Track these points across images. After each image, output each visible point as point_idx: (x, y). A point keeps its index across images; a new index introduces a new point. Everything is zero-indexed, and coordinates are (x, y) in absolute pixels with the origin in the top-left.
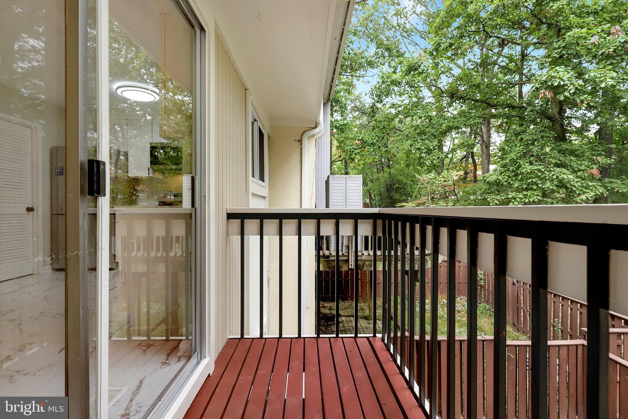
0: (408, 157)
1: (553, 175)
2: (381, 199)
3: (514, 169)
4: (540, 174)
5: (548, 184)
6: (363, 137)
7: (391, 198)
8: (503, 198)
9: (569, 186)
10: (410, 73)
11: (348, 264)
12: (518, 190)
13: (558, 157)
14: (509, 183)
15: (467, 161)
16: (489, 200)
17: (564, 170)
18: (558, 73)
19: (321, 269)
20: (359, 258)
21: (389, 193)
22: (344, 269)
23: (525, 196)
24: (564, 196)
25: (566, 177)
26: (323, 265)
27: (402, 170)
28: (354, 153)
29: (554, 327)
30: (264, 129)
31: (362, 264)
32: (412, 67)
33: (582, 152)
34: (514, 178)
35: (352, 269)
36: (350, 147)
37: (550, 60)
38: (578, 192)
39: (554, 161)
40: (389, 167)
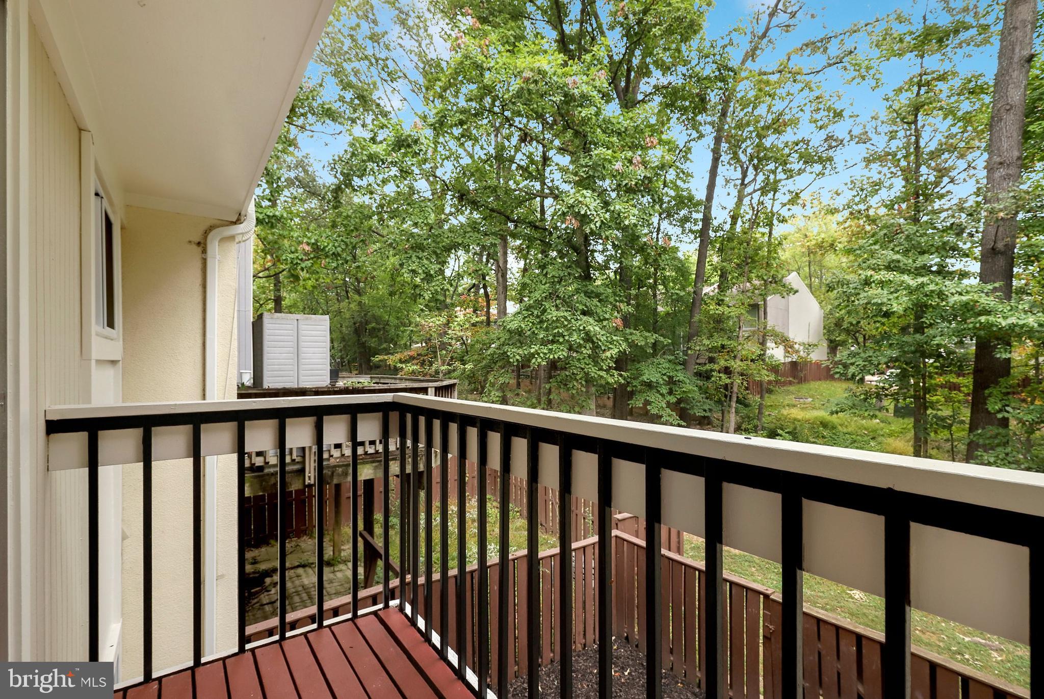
0: (393, 279)
1: (580, 325)
2: (344, 346)
3: (539, 314)
4: (566, 323)
5: (575, 337)
6: (317, 241)
7: (363, 345)
8: (526, 352)
9: (595, 339)
10: (400, 150)
11: (302, 478)
12: (544, 343)
13: (585, 301)
14: (534, 332)
15: (477, 293)
16: (509, 354)
17: (591, 320)
18: (585, 197)
19: (247, 493)
20: (325, 463)
21: (359, 336)
22: (295, 486)
23: (550, 350)
24: (590, 352)
25: (592, 329)
26: (251, 486)
27: (380, 299)
28: (299, 267)
29: (584, 518)
30: (114, 212)
31: (330, 473)
32: (403, 141)
33: (607, 297)
34: (538, 327)
35: (310, 486)
36: (292, 256)
37: (577, 178)
38: (603, 348)
39: (581, 307)
40: (358, 292)
